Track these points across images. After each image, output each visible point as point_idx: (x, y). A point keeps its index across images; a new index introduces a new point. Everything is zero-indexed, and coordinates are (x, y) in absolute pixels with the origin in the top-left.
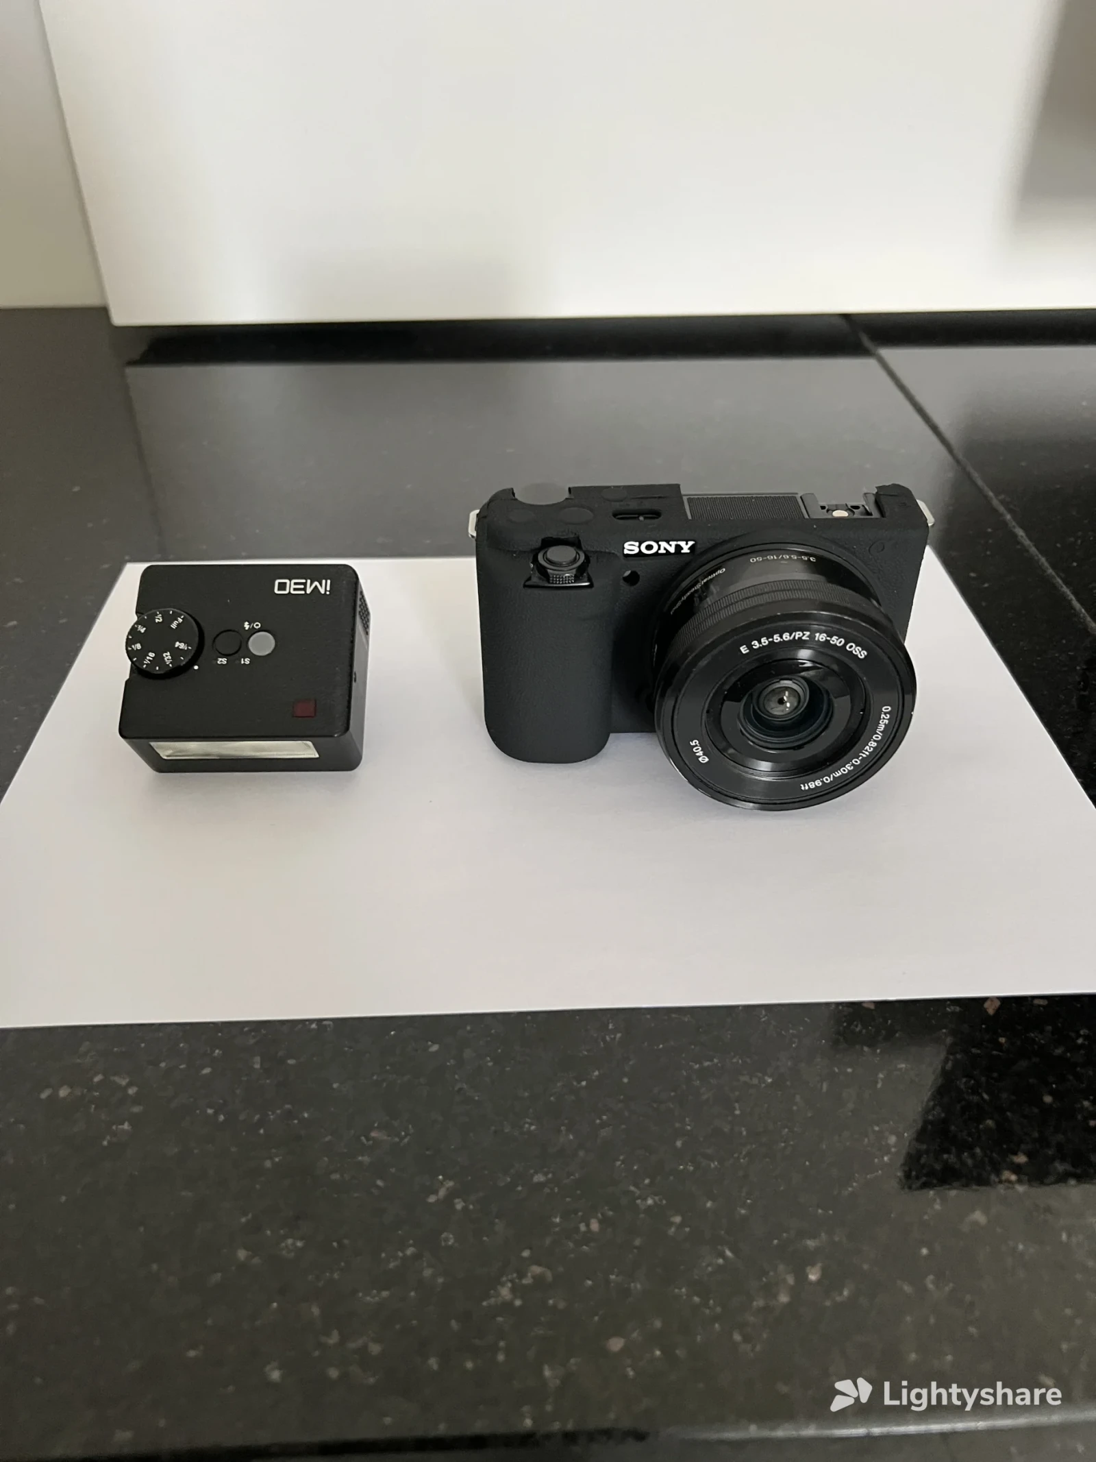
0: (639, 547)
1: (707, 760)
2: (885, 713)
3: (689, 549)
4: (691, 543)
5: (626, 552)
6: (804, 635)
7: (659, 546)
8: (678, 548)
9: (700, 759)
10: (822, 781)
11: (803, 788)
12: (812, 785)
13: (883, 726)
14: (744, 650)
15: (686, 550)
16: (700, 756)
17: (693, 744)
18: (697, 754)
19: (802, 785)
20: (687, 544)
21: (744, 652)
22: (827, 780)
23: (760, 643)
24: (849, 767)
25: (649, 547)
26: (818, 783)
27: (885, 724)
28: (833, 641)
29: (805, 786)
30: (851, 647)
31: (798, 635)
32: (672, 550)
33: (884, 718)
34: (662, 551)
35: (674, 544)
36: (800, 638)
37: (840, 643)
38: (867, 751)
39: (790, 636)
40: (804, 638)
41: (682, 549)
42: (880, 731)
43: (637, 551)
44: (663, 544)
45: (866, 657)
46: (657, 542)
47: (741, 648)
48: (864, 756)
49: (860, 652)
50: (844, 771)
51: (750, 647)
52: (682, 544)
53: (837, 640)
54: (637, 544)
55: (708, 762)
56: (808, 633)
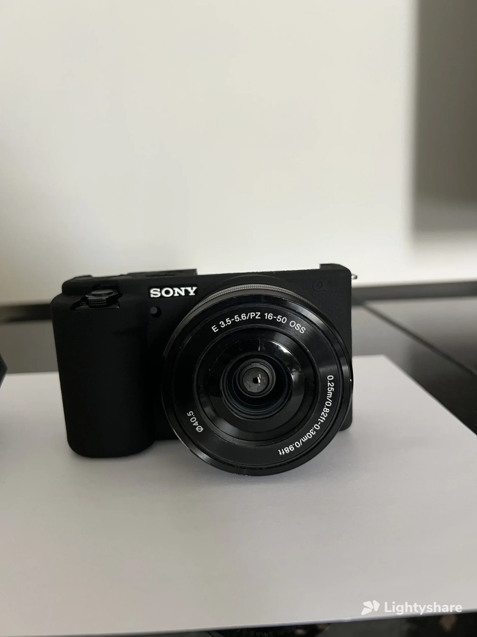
0: (161, 292)
1: (202, 429)
2: (330, 382)
3: (194, 292)
4: (195, 288)
5: (152, 296)
6: (256, 315)
7: (174, 291)
8: (187, 292)
9: (197, 429)
10: (294, 446)
11: (280, 453)
12: (287, 450)
13: (331, 393)
14: (214, 329)
15: (192, 293)
16: (196, 426)
17: (189, 415)
18: (194, 424)
19: (279, 451)
20: (192, 289)
21: (215, 331)
22: (298, 445)
23: (225, 323)
24: (312, 433)
25: (167, 292)
26: (291, 448)
27: (332, 391)
28: (279, 319)
29: (282, 452)
30: (293, 324)
31: (252, 315)
32: (183, 294)
33: (330, 386)
34: (176, 295)
35: (183, 289)
36: (254, 318)
37: (284, 321)
38: (323, 416)
39: (247, 316)
40: (257, 317)
41: (189, 292)
42: (329, 398)
43: (159, 295)
44: (176, 290)
45: (305, 331)
46: (172, 288)
47: (212, 328)
48: (322, 421)
49: (300, 328)
50: (310, 436)
51: (219, 326)
52: (189, 289)
53: (282, 318)
54: (159, 290)
55: (203, 430)
56: (259, 313)
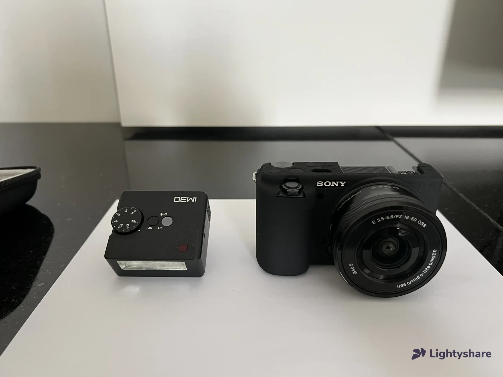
0: (323, 183)
1: (356, 273)
2: (434, 253)
3: (344, 185)
4: (345, 182)
5: (318, 185)
6: (399, 216)
7: (332, 183)
8: (340, 184)
9: (353, 273)
10: (406, 284)
11: (398, 287)
12: (402, 286)
13: (433, 259)
14: (373, 222)
15: (343, 185)
16: (353, 271)
17: (350, 265)
18: (352, 270)
19: (398, 286)
20: (343, 183)
21: (374, 223)
22: (408, 283)
23: (381, 219)
24: (418, 278)
25: (328, 184)
26: (405, 285)
27: (434, 258)
28: (412, 219)
29: (399, 286)
30: (420, 222)
31: (397, 216)
32: (337, 185)
33: (434, 255)
34: (333, 185)
35: (337, 182)
36: (398, 218)
37: (415, 220)
38: (426, 270)
39: (394, 216)
40: (399, 218)
41: (341, 185)
42: (431, 261)
43: (322, 185)
44: (333, 183)
45: (426, 226)
47: (372, 222)
48: (425, 272)
49: (423, 225)
50: (416, 279)
51: (376, 221)
52: (341, 182)
53: (414, 219)
54: (322, 182)
55: (357, 274)
56: (401, 215)
